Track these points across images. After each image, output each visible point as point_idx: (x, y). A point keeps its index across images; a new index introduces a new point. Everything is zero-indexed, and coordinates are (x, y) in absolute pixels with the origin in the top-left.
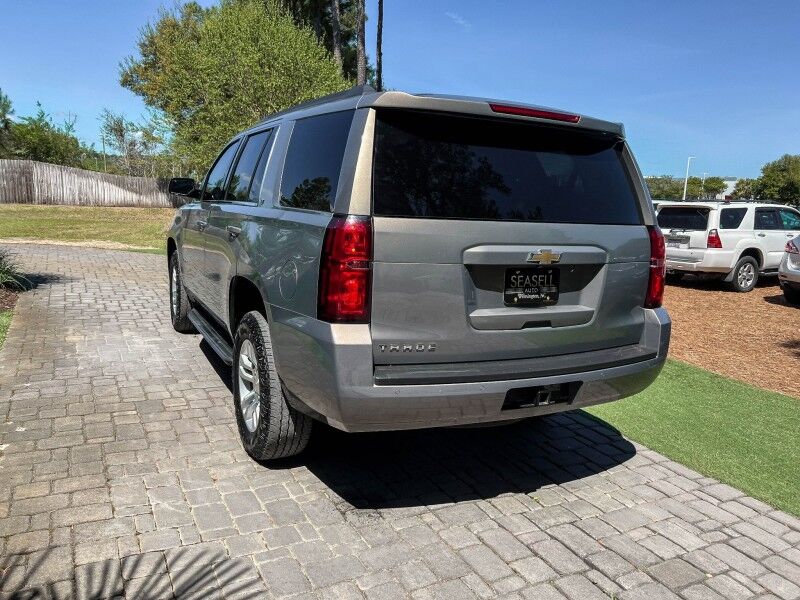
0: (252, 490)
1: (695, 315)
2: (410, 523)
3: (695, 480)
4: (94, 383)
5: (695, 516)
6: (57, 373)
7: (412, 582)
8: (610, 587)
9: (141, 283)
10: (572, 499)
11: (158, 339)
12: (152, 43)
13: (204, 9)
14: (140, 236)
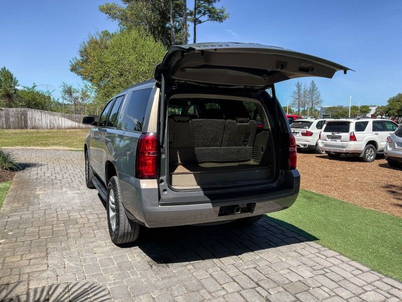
0: (112, 257)
1: (342, 173)
2: (180, 269)
3: (317, 249)
4: (46, 212)
5: (312, 263)
6: (29, 208)
7: (176, 293)
8: (264, 294)
9: (74, 166)
10: (257, 257)
11: (79, 192)
12: (86, 51)
13: (111, 33)
14: (78, 143)
